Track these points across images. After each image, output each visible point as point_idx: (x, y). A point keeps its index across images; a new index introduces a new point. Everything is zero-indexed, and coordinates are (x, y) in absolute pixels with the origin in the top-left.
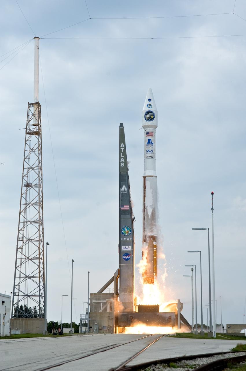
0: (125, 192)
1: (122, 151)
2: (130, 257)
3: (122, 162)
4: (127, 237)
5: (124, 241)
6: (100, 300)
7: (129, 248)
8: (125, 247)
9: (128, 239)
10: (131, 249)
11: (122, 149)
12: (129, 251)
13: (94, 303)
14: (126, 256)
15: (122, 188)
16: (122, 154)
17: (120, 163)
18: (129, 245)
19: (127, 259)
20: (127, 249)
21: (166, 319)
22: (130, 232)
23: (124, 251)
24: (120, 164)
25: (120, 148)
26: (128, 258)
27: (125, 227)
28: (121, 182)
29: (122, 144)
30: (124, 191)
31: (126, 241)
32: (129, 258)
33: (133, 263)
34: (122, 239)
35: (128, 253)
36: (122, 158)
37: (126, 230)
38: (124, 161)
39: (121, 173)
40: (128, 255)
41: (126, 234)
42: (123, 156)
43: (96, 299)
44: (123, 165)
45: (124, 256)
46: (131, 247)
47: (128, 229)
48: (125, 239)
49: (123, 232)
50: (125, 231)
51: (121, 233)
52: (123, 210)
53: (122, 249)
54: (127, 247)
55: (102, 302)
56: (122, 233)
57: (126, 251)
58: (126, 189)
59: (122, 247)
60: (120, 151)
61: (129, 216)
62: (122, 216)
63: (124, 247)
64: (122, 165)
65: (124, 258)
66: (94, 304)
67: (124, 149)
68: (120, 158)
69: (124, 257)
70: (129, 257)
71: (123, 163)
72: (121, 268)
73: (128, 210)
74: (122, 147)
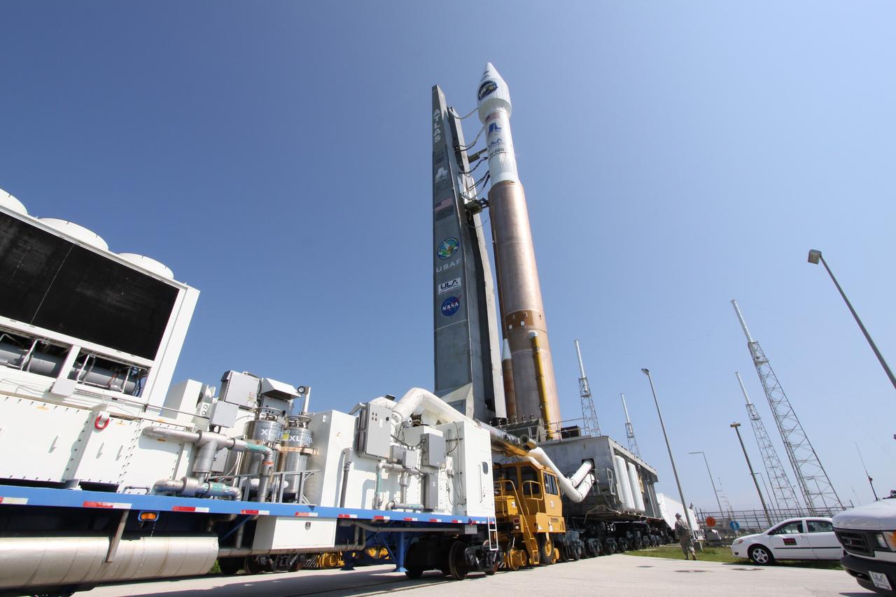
0: (443, 178)
1: (437, 120)
3: (437, 135)
4: (448, 260)
5: (443, 272)
7: (455, 284)
8: (447, 285)
9: (453, 264)
10: (460, 283)
11: (437, 117)
12: (456, 290)
14: (449, 306)
16: (436, 124)
18: (454, 277)
20: (450, 288)
22: (455, 248)
23: (443, 294)
24: (434, 140)
25: (433, 117)
26: (452, 309)
27: (445, 240)
28: (435, 166)
29: (437, 111)
30: (441, 177)
31: (449, 270)
32: (457, 307)
34: (439, 269)
35: (454, 295)
36: (437, 130)
37: (447, 246)
38: (439, 132)
39: (435, 152)
40: (455, 300)
41: (448, 256)
42: (439, 126)
44: (439, 138)
45: (444, 305)
46: (459, 280)
47: (451, 243)
48: (446, 267)
49: (441, 253)
50: (445, 249)
51: (437, 257)
52: (441, 210)
53: (440, 290)
54: (450, 283)
56: (439, 256)
57: (448, 292)
58: (445, 173)
59: (440, 286)
60: (434, 121)
61: (452, 216)
62: (438, 223)
63: (444, 286)
65: (444, 312)
67: (439, 115)
69: (444, 308)
70: (457, 304)
71: (439, 136)
72: (439, 339)
73: (449, 207)
74: (437, 115)
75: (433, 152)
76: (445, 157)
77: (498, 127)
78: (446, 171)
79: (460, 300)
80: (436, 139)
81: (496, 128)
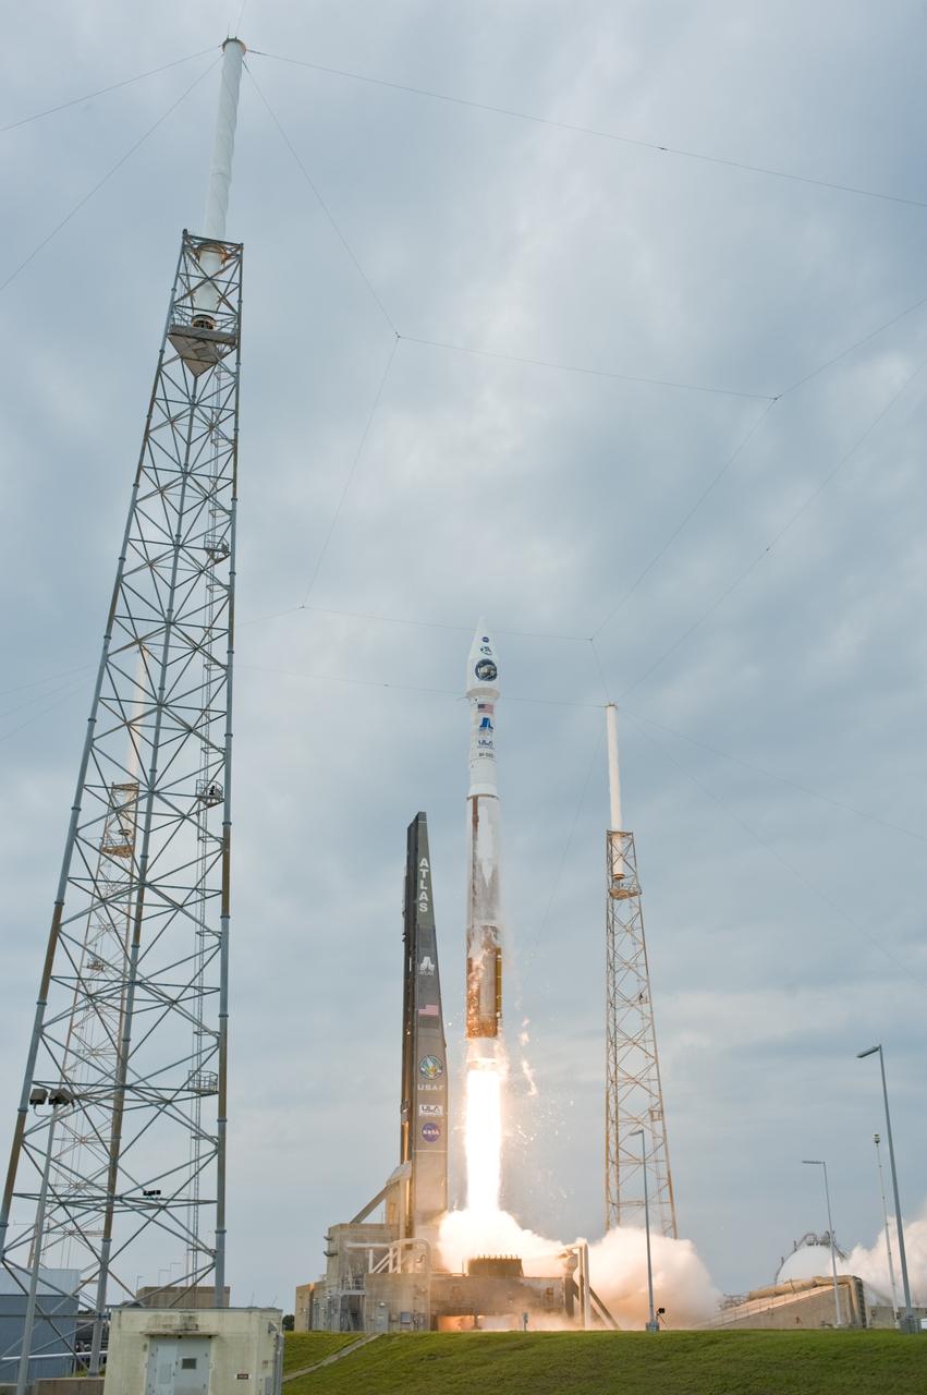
0: (429, 973)
1: (424, 876)
2: (439, 1132)
3: (424, 901)
4: (432, 1082)
5: (425, 1093)
6: (365, 1242)
7: (436, 1111)
8: (428, 1108)
9: (435, 1088)
10: (441, 1113)
11: (424, 870)
12: (437, 1118)
13: (349, 1249)
14: (429, 1131)
15: (422, 963)
16: (422, 882)
18: (436, 1103)
19: (432, 1139)
20: (432, 1114)
21: (542, 1294)
22: (439, 1071)
23: (424, 1117)
26: (433, 1136)
27: (428, 1057)
28: (420, 948)
29: (424, 858)
30: (427, 970)
31: (431, 1093)
32: (438, 1136)
33: (446, 1149)
34: (420, 1088)
35: (435, 1122)
36: (424, 893)
37: (431, 1064)
38: (426, 899)
39: (421, 927)
40: (433, 1127)
41: (431, 1076)
42: (426, 887)
43: (356, 1240)
44: (426, 909)
45: (424, 1129)
46: (441, 1108)
47: (435, 1062)
48: (428, 1087)
49: (423, 1071)
50: (428, 1067)
52: (424, 1016)
53: (421, 1112)
54: (432, 1107)
55: (371, 1248)
56: (422, 1073)
57: (429, 1117)
58: (432, 967)
59: (421, 1107)
61: (437, 1030)
62: (420, 1030)
63: (425, 1109)
64: (423, 909)
65: (424, 1136)
66: (350, 1252)
67: (427, 869)
69: (425, 1132)
70: (437, 1132)
71: (425, 904)
72: (418, 1160)
73: (435, 1017)
74: (424, 867)
76: (433, 945)
79: (440, 1129)
80: (421, 906)
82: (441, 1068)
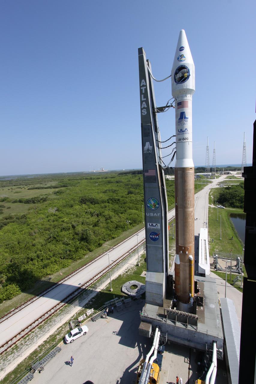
0: (149, 152)
1: (143, 92)
2: (158, 237)
3: (144, 108)
4: (153, 211)
5: (150, 217)
7: (157, 226)
8: (152, 225)
9: (155, 214)
10: (159, 227)
11: (143, 88)
12: (157, 230)
14: (153, 236)
15: (145, 146)
16: (143, 96)
17: (142, 109)
18: (157, 222)
19: (155, 240)
20: (154, 227)
22: (157, 206)
23: (150, 229)
24: (141, 112)
25: (141, 87)
26: (156, 238)
27: (151, 199)
28: (144, 138)
29: (143, 81)
30: (148, 150)
31: (153, 217)
32: (158, 239)
33: (162, 245)
34: (148, 214)
35: (156, 232)
36: (144, 103)
37: (153, 202)
38: (146, 106)
39: (143, 125)
41: (153, 208)
42: (145, 99)
44: (146, 113)
45: (151, 235)
46: (159, 225)
48: (152, 214)
49: (149, 205)
50: (151, 203)
51: (146, 207)
52: (148, 176)
53: (148, 226)
54: (154, 224)
56: (148, 207)
57: (153, 229)
58: (151, 147)
59: (148, 224)
60: (141, 91)
61: (155, 183)
62: (146, 184)
63: (151, 224)
64: (144, 113)
65: (151, 238)
67: (145, 87)
68: (142, 102)
69: (151, 236)
71: (145, 110)
72: (148, 249)
73: (154, 176)
74: (143, 86)
75: (142, 124)
76: (151, 134)
77: (187, 117)
78: (152, 147)
79: (159, 235)
80: (143, 111)
81: (185, 118)
82: (158, 204)
